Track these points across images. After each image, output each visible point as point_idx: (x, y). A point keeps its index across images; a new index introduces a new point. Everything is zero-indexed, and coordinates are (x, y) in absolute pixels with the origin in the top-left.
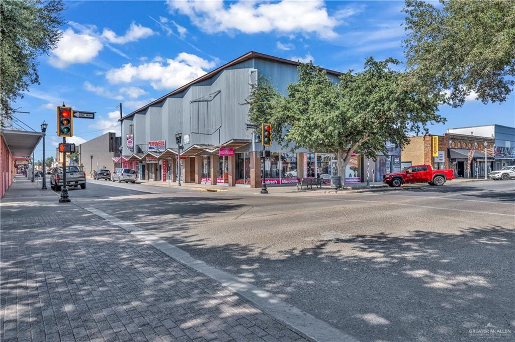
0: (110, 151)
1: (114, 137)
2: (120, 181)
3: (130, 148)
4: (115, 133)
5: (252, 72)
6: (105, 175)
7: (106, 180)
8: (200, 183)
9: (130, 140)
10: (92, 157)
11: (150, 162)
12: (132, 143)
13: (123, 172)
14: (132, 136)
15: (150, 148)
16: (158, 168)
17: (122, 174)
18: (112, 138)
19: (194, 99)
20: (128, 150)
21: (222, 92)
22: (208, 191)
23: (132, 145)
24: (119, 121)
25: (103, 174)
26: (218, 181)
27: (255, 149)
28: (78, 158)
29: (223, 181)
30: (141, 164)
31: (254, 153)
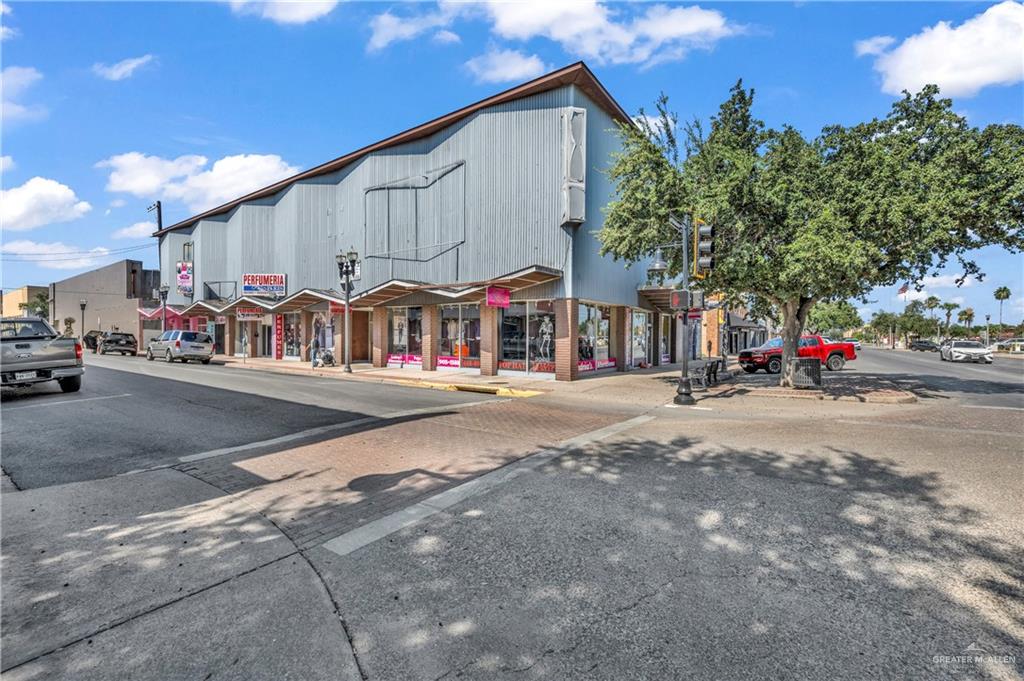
0: (129, 296)
1: (138, 270)
2: (172, 360)
3: (185, 289)
4: (141, 263)
5: (575, 114)
6: (122, 345)
7: (124, 354)
8: (386, 366)
9: (184, 273)
10: (83, 307)
11: (244, 320)
12: (191, 278)
13: (179, 339)
14: (190, 265)
15: (246, 288)
16: (260, 331)
17: (178, 344)
18: (134, 272)
19: (377, 184)
20: (180, 294)
21: (470, 164)
22: (460, 389)
23: (189, 284)
24: (154, 235)
25: (117, 342)
26: (441, 362)
27: (574, 292)
28: (47, 311)
29: (458, 363)
30: (213, 323)
31: (569, 302)
